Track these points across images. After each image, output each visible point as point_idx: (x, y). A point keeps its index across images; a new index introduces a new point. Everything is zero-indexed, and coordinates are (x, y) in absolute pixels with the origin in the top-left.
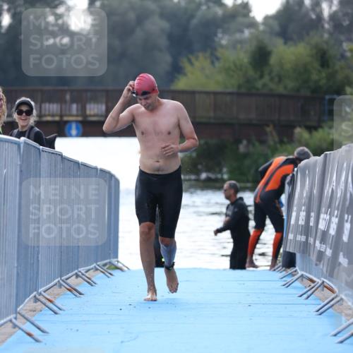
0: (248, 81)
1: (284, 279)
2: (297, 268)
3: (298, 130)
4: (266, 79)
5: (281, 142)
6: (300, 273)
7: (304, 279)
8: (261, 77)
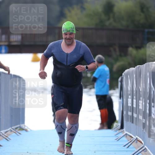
0: (101, 21)
1: (117, 136)
2: (124, 129)
3: (130, 49)
4: (112, 20)
5: (121, 56)
6: (126, 132)
7: (127, 136)
8: (109, 19)
